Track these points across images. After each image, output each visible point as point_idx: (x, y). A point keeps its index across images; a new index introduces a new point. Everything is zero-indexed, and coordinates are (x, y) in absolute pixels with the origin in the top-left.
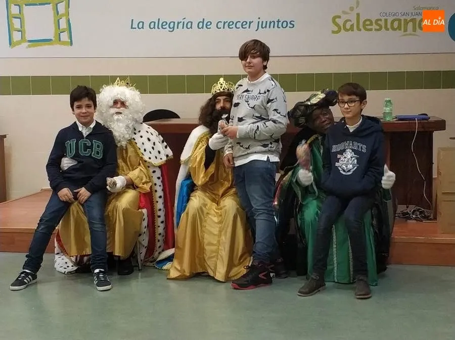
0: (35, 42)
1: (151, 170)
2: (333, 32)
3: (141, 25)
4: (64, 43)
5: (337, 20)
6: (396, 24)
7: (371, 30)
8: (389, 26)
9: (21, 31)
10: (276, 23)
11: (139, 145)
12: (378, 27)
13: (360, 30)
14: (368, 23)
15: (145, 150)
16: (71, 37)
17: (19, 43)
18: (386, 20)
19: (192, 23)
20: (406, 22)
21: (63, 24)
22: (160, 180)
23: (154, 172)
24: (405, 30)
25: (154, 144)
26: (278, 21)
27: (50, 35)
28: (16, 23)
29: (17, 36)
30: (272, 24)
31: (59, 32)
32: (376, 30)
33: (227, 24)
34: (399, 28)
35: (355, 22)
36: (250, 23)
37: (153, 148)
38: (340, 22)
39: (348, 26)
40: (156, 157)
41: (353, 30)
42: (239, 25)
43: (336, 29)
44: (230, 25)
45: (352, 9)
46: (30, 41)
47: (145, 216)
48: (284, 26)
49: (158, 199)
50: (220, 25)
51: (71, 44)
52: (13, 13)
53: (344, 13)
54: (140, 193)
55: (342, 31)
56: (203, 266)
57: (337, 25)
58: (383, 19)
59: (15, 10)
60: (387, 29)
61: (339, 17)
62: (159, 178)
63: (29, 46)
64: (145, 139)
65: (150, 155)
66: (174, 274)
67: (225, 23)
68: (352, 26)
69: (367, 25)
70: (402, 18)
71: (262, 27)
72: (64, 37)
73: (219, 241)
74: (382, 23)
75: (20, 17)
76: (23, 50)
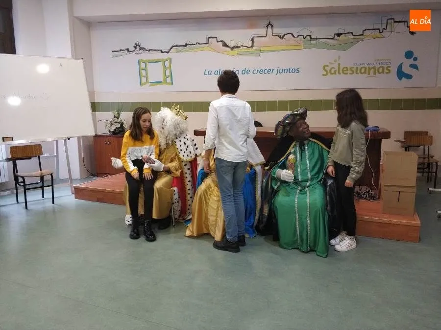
0: (153, 83)
1: (184, 164)
2: (323, 75)
3: (210, 73)
4: (169, 84)
5: (326, 68)
6: (363, 70)
7: (347, 74)
8: (359, 72)
9: (146, 77)
10: (288, 70)
11: (178, 146)
12: (351, 72)
13: (340, 74)
14: (345, 69)
15: (181, 150)
16: (172, 80)
17: (145, 84)
18: (357, 68)
19: (238, 71)
20: (370, 69)
21: (168, 73)
22: (189, 171)
23: (185, 165)
24: (369, 74)
25: (188, 147)
26: (290, 69)
27: (161, 79)
28: (144, 73)
29: (144, 80)
30: (286, 70)
31: (166, 77)
32: (350, 73)
33: (258, 72)
34: (365, 72)
35: (337, 68)
36: (273, 70)
37: (187, 149)
38: (328, 69)
39: (333, 71)
40: (188, 156)
41: (336, 74)
42: (266, 71)
43: (325, 73)
44: (261, 71)
45: (335, 61)
46: (151, 83)
47: (176, 192)
48: (293, 71)
49: (188, 183)
50: (255, 72)
51: (172, 84)
52: (142, 67)
53: (330, 63)
54: (173, 177)
55: (329, 74)
56: (208, 230)
57: (326, 70)
58: (355, 67)
59: (143, 65)
60: (357, 73)
61: (327, 66)
62: (189, 169)
63: (151, 85)
64: (182, 143)
65: (184, 154)
66: (188, 233)
67: (258, 70)
68: (335, 71)
69: (345, 71)
70: (367, 66)
71: (280, 73)
72: (169, 80)
73: (217, 214)
74: (354, 69)
75: (145, 69)
76: (147, 88)
